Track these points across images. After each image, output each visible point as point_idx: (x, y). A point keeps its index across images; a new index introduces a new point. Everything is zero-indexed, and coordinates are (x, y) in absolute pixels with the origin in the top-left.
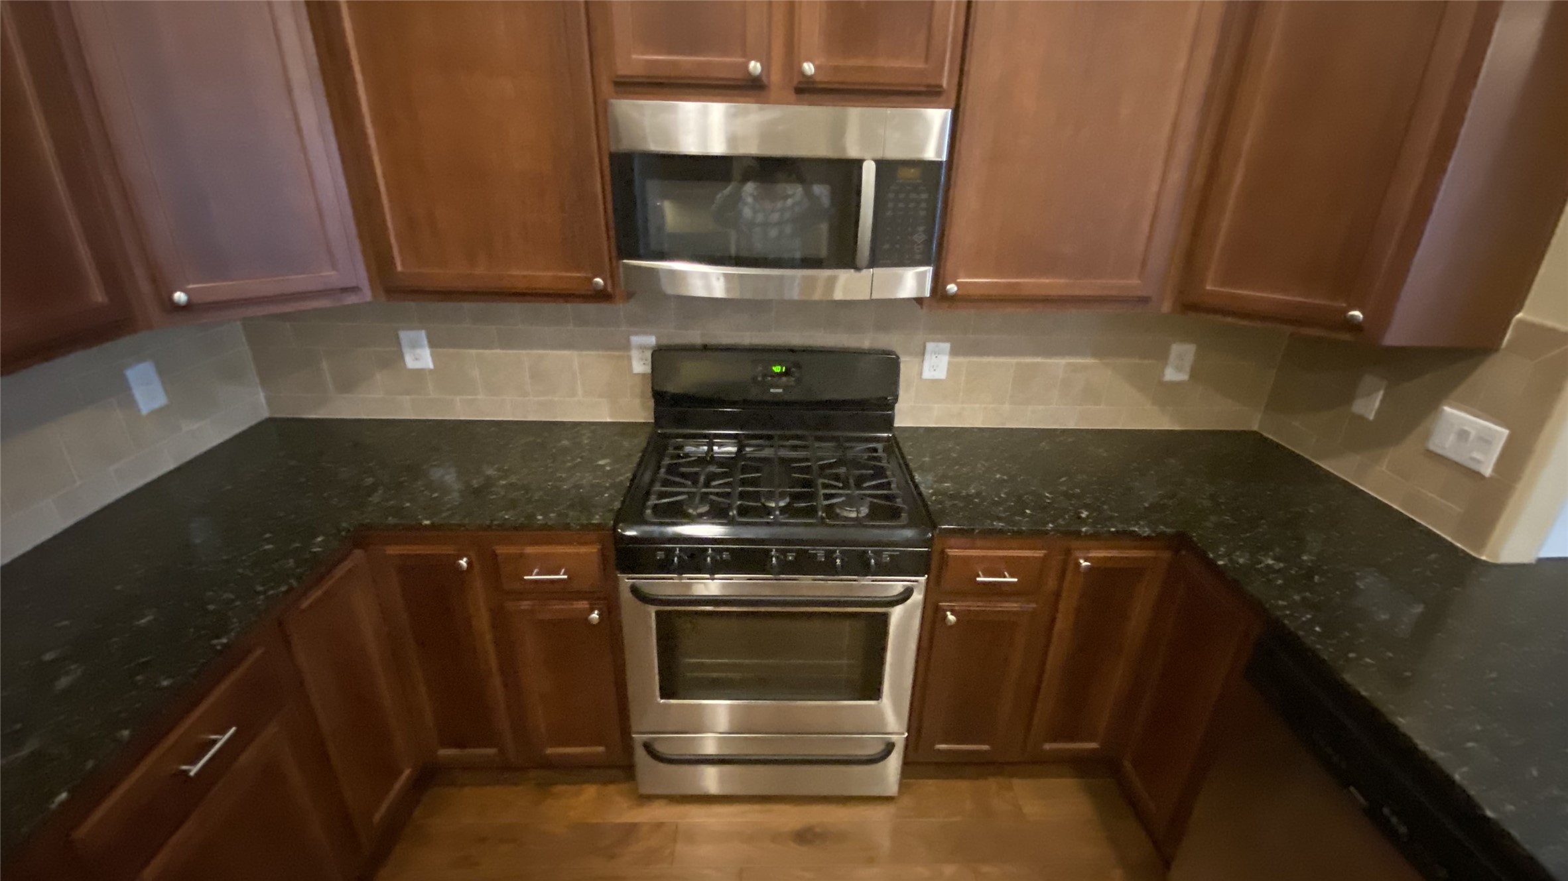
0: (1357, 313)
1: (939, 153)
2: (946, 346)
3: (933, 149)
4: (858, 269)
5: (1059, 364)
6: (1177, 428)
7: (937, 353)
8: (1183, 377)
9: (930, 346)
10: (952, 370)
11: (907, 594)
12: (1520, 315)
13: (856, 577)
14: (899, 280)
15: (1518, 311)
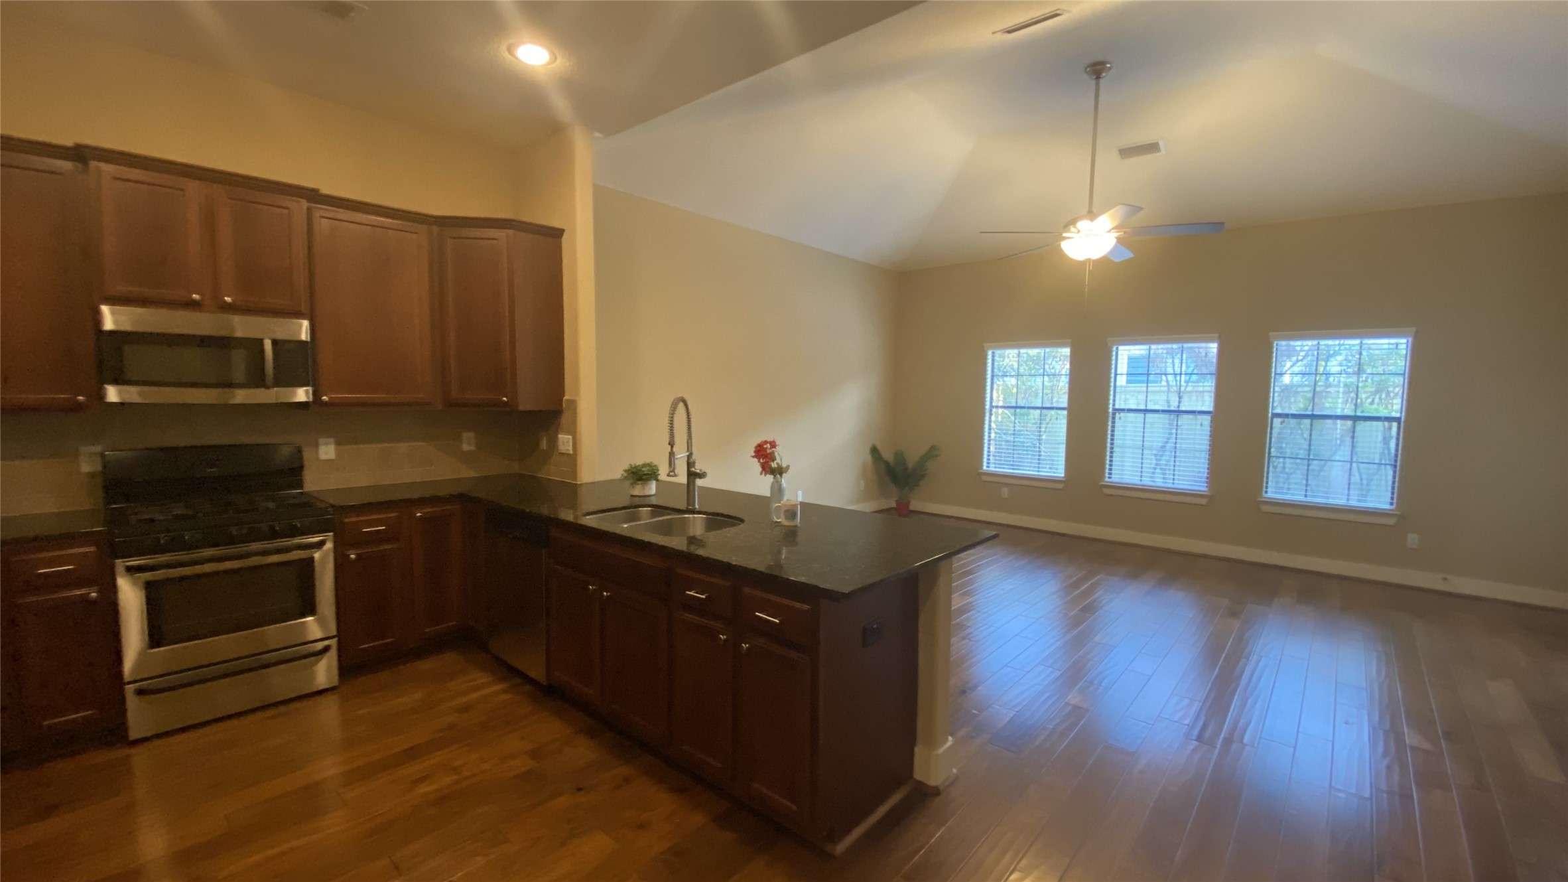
0: (505, 399)
1: (307, 337)
2: (331, 440)
3: (304, 336)
4: (268, 388)
5: (403, 447)
6: (477, 475)
7: (327, 444)
8: (473, 448)
9: (321, 441)
10: (338, 454)
11: (322, 543)
12: (565, 398)
13: (288, 539)
14: (295, 394)
15: (564, 396)
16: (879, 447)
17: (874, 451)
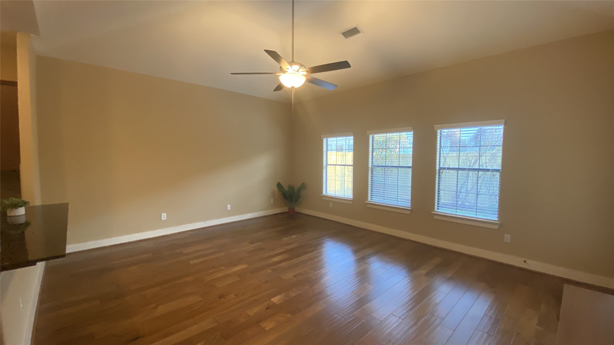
16: (282, 184)
17: (279, 185)
